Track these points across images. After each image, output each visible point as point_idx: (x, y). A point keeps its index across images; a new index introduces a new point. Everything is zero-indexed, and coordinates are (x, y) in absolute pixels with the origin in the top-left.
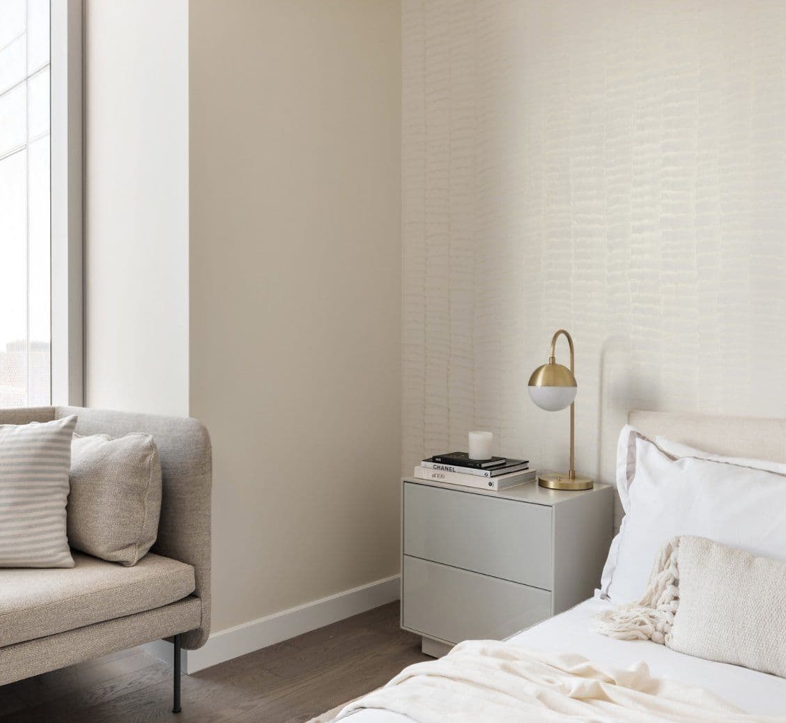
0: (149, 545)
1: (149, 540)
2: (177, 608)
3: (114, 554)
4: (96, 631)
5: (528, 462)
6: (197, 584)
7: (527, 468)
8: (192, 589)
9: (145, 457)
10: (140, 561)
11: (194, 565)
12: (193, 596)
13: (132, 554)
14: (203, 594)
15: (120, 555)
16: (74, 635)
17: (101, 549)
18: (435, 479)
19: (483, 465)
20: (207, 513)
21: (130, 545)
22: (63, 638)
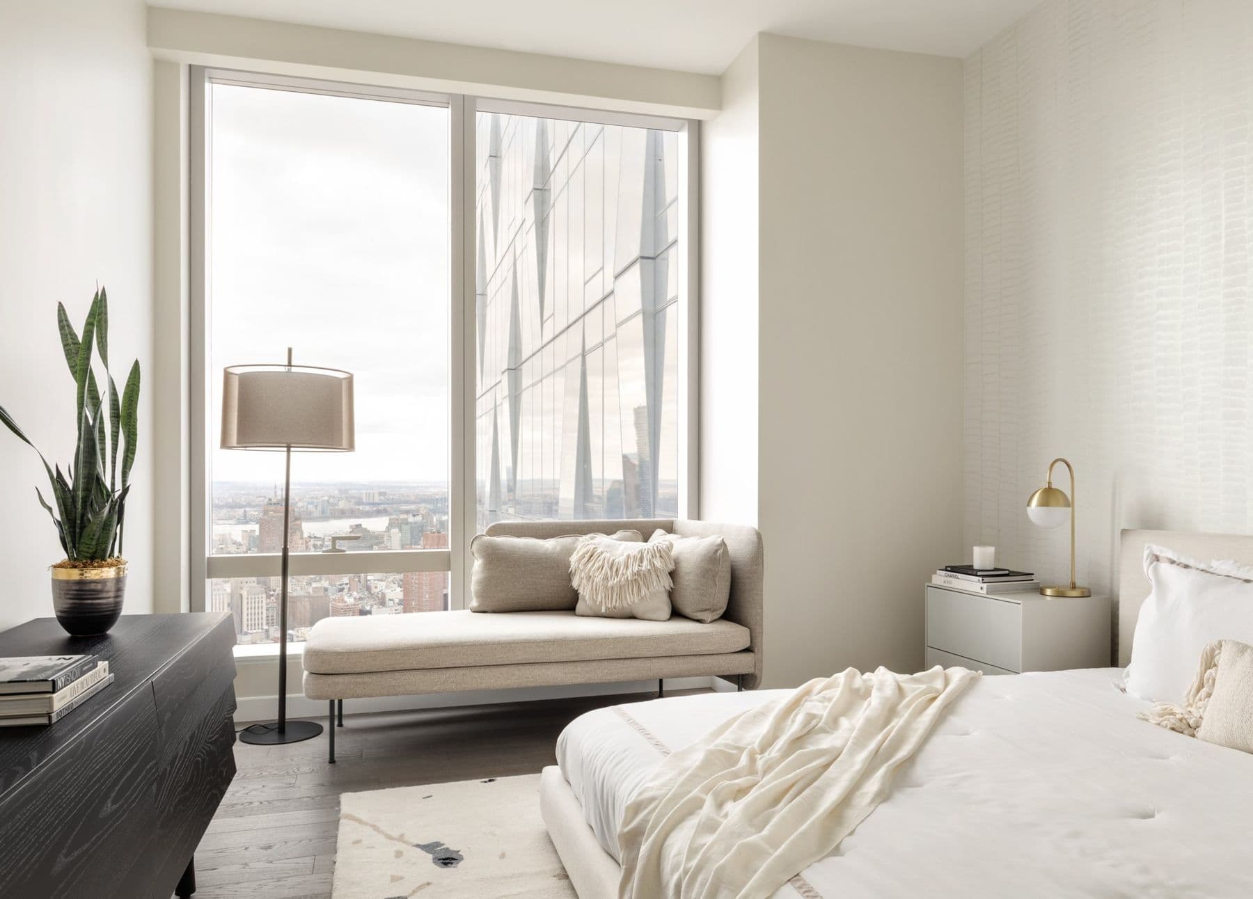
0: (721, 612)
1: (721, 608)
2: (736, 655)
3: (695, 614)
4: (681, 660)
5: (1033, 574)
6: (751, 642)
7: (1032, 580)
8: (747, 645)
9: (717, 551)
10: (712, 622)
11: (749, 628)
12: (748, 650)
13: (707, 616)
14: (756, 650)
15: (700, 616)
16: (668, 659)
17: (687, 610)
18: (945, 585)
19: (979, 573)
20: (759, 593)
21: (706, 610)
22: (661, 660)
